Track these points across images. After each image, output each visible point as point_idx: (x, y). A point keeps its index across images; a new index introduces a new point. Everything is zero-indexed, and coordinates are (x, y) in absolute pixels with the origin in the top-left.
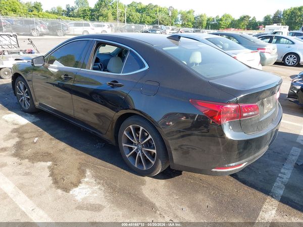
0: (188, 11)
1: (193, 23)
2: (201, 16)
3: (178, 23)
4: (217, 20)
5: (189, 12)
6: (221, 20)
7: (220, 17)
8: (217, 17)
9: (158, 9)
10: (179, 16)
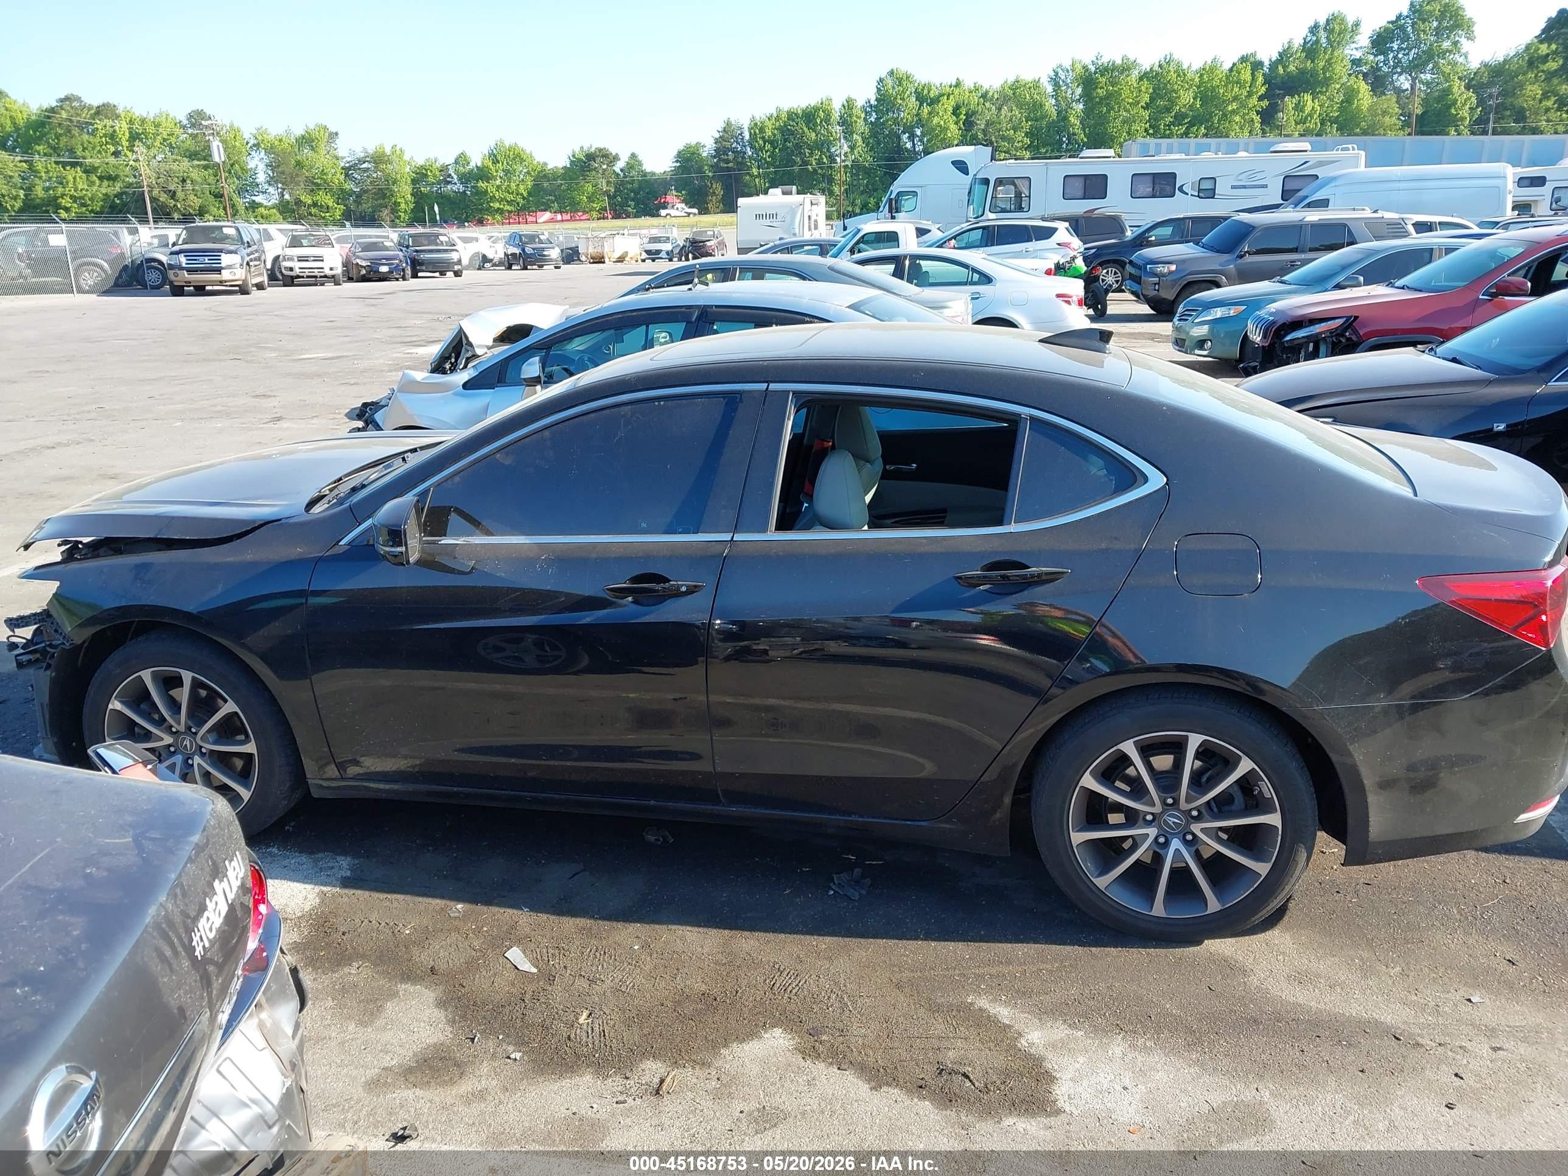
0: (299, 131)
1: (342, 196)
2: (378, 159)
3: (259, 199)
4: (465, 178)
5: (307, 141)
6: (482, 174)
7: (476, 160)
8: (461, 159)
9: (122, 129)
10: (258, 164)
